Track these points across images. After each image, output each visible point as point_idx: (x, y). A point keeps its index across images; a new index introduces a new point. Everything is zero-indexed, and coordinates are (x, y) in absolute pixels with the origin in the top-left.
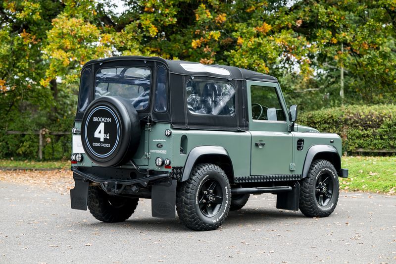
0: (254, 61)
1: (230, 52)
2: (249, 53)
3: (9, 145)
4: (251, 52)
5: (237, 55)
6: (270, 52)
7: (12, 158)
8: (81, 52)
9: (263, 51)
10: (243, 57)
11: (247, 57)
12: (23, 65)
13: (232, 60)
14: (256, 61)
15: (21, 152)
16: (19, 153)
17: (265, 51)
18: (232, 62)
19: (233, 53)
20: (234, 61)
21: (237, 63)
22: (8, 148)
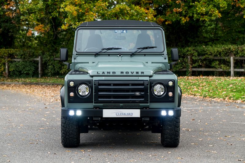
0: (210, 9)
1: (195, 3)
2: (207, 4)
3: (55, 68)
4: (208, 3)
5: (199, 5)
6: (221, 3)
7: (57, 77)
8: (85, 6)
9: (216, 2)
10: (203, 6)
11: (206, 6)
12: (55, 14)
13: (195, 9)
14: (211, 9)
15: (63, 72)
16: (61, 73)
17: (218, 2)
18: (195, 10)
19: (196, 4)
20: (197, 10)
21: (198, 10)
22: (55, 69)
